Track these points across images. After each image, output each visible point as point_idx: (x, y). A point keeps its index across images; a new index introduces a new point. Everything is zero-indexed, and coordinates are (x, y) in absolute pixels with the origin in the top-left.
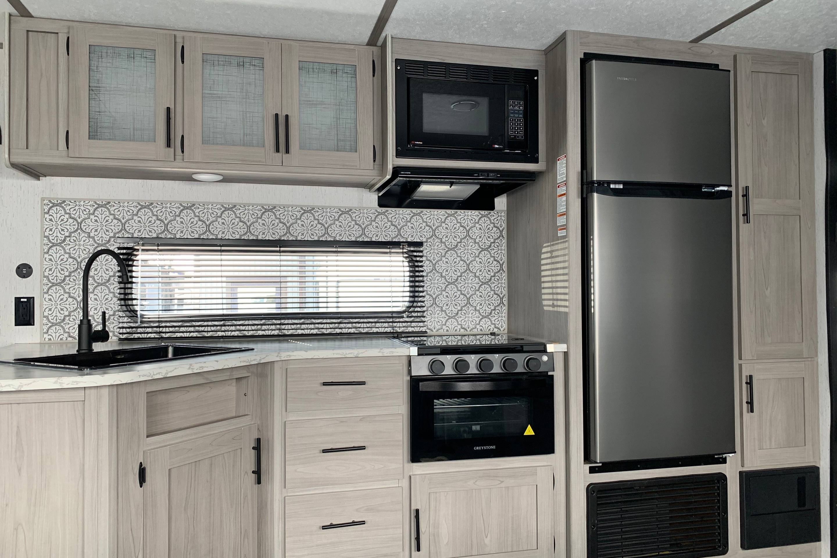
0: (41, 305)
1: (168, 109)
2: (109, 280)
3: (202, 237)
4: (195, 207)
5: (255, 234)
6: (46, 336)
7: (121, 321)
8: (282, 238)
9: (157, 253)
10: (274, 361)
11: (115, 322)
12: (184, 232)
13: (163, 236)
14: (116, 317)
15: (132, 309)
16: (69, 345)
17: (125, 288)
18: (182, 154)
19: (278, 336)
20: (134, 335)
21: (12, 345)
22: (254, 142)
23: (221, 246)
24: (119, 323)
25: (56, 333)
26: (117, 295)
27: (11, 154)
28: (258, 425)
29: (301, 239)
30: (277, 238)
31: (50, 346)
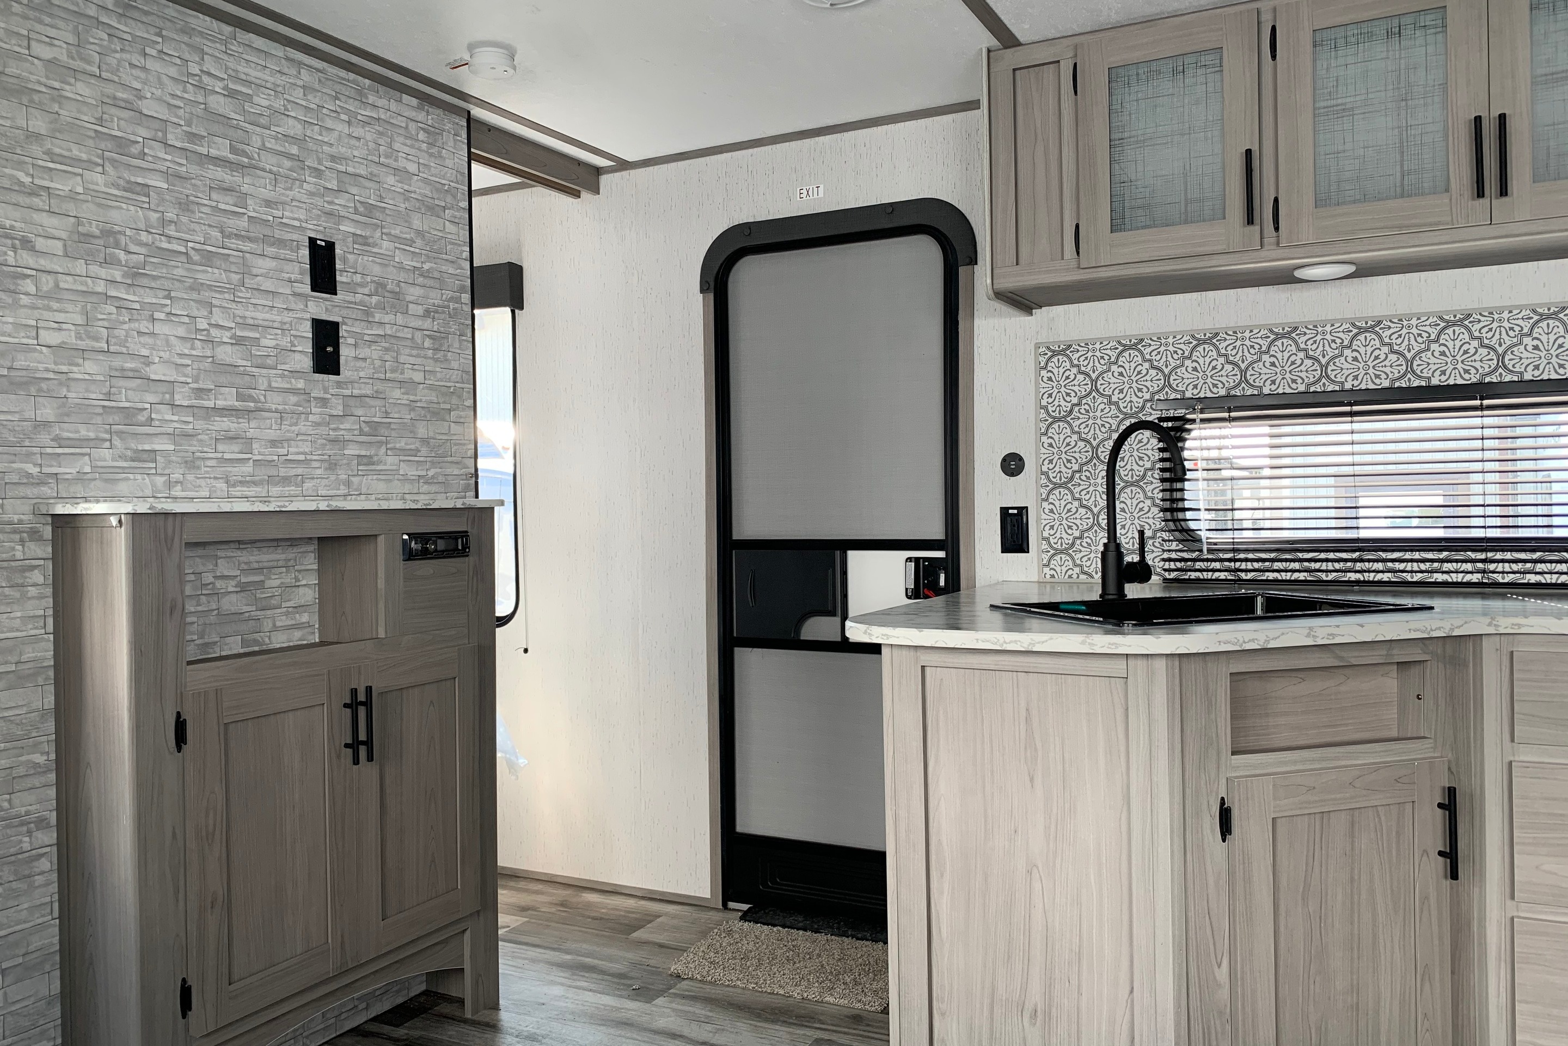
0: (1038, 520)
1: (1249, 153)
2: (1144, 476)
3: (1312, 389)
4: (1298, 332)
5: (1425, 375)
6: (1046, 570)
7: (1166, 548)
8: (1487, 380)
9: (1227, 424)
10: (1482, 635)
11: (1155, 550)
12: (1277, 382)
13: (1238, 392)
14: (1157, 540)
15: (1185, 527)
16: (1081, 586)
17: (1172, 490)
18: (1274, 234)
19: (1480, 585)
20: (1189, 573)
21: (998, 583)
22: (1425, 185)
23: (1351, 404)
24: (1164, 551)
25: (1062, 566)
26: (1158, 501)
27: (995, 277)
28: (1449, 762)
29: (1532, 378)
30: (1474, 380)
31: (1053, 588)
